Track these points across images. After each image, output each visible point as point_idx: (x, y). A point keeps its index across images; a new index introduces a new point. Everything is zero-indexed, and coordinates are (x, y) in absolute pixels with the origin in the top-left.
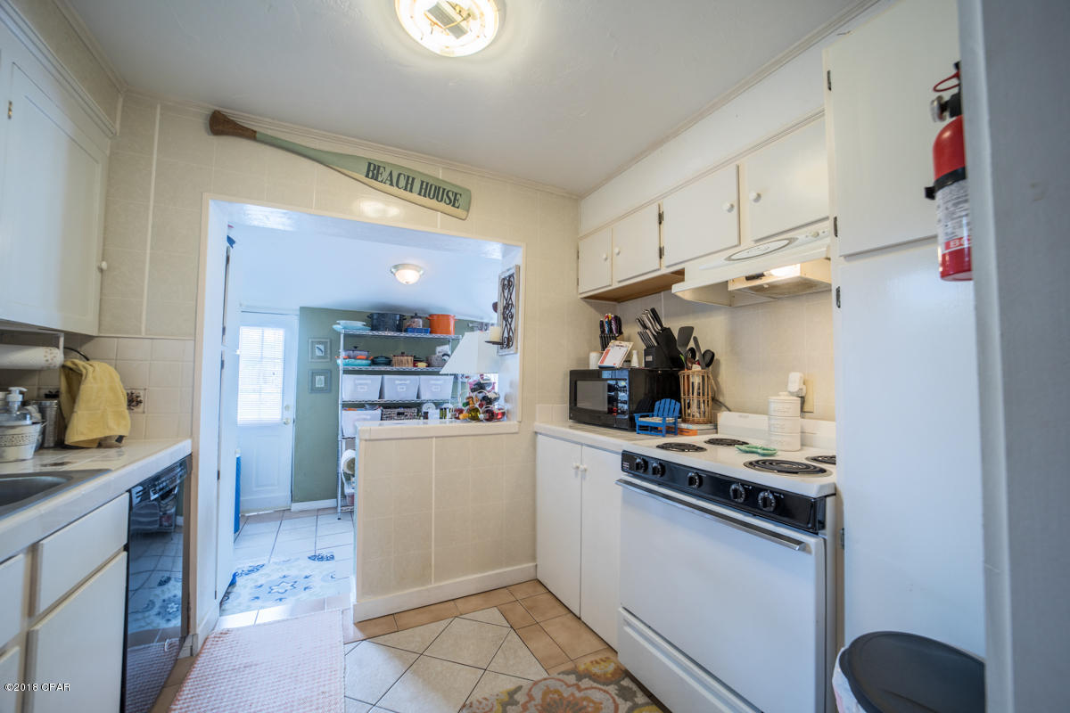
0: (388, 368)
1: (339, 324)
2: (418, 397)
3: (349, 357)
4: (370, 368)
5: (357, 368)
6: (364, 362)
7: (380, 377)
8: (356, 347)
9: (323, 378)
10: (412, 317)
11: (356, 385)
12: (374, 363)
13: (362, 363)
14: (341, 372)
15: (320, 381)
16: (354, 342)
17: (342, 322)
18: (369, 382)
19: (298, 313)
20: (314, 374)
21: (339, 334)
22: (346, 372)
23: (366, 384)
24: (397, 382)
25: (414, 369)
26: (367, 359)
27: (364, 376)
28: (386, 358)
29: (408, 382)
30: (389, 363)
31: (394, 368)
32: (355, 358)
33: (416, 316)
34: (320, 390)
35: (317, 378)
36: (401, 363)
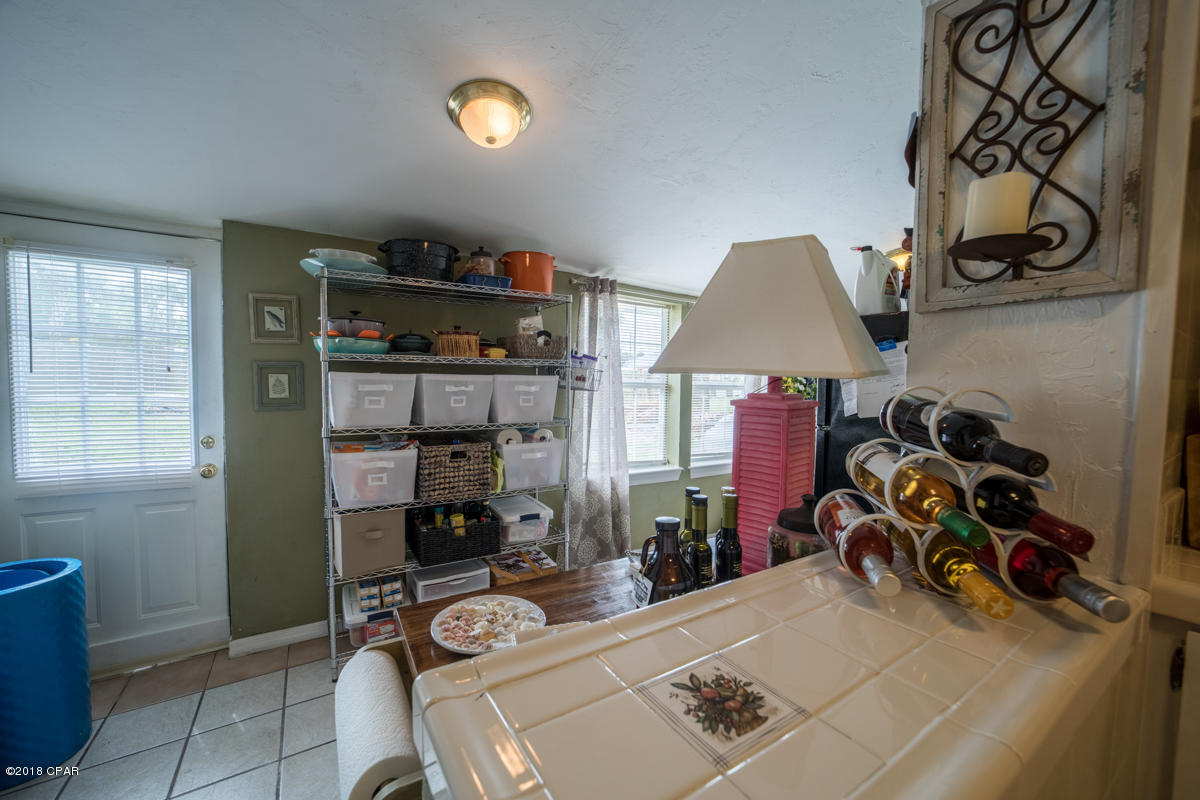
0: (430, 359)
1: (313, 256)
2: (491, 418)
3: (342, 334)
4: (392, 358)
5: (359, 357)
6: (376, 345)
7: (413, 377)
8: (356, 313)
9: (284, 378)
10: (474, 254)
11: (359, 397)
12: (396, 347)
13: (371, 346)
14: (324, 366)
15: (279, 385)
16: (350, 299)
17: (320, 251)
18: (390, 388)
19: (220, 235)
20: (263, 370)
21: (317, 281)
22: (336, 366)
23: (382, 393)
24: (449, 389)
25: (481, 361)
26: (381, 338)
27: (377, 376)
28: (423, 338)
29: (471, 388)
30: (426, 347)
31: (441, 359)
32: (355, 335)
33: (481, 252)
34: (280, 404)
35: (272, 379)
36: (455, 348)
